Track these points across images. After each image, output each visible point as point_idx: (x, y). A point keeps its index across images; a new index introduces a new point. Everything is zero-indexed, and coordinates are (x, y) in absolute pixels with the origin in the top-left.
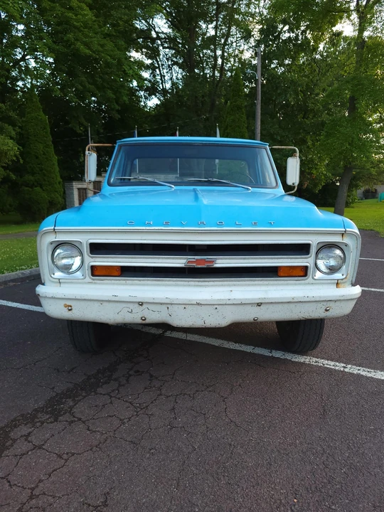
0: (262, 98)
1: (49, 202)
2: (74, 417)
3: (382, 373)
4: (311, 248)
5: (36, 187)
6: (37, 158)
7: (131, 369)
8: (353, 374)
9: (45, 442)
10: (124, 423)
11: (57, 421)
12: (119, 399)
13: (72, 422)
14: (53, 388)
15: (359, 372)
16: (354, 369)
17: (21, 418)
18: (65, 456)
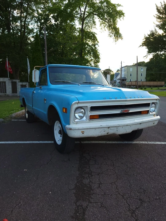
4: (150, 104)
18: (113, 183)
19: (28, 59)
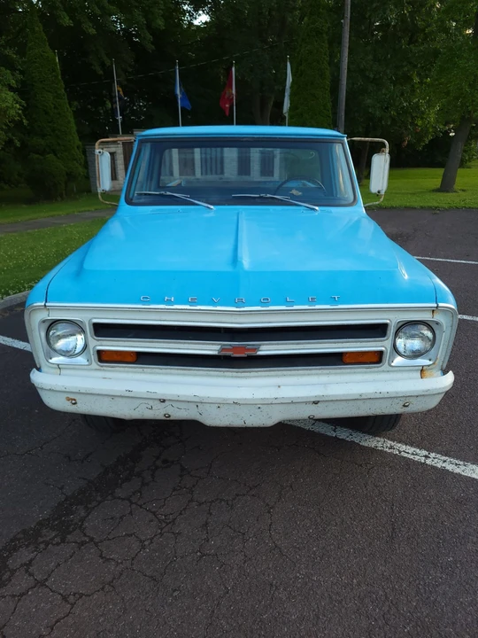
0: (351, 13)
1: (67, 174)
2: (85, 535)
3: (474, 467)
4: (389, 328)
5: (49, 153)
6: (46, 113)
7: (158, 458)
8: (436, 467)
9: (49, 576)
10: (143, 547)
11: (64, 542)
12: (141, 507)
13: (83, 543)
14: (62, 488)
15: (444, 465)
16: (437, 461)
17: (22, 536)
18: (71, 599)
19: (288, 64)
